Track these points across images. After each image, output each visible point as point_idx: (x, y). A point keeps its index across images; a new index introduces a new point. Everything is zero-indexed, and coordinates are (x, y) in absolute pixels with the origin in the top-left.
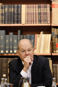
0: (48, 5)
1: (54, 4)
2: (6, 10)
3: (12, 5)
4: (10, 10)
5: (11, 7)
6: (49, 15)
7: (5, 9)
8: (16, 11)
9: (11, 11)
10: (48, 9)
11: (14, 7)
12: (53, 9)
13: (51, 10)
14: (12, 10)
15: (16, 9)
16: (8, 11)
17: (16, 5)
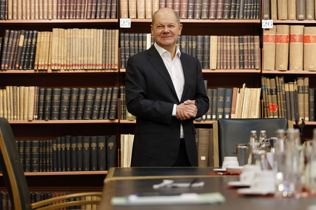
0: (257, 37)
1: (268, 36)
2: (183, 45)
3: (194, 37)
4: (190, 45)
5: (192, 41)
6: (257, 55)
7: (181, 43)
8: (199, 47)
9: (192, 46)
10: (257, 44)
11: (197, 40)
12: (264, 43)
13: (261, 46)
14: (194, 44)
15: (199, 44)
16: (186, 46)
17: (200, 37)
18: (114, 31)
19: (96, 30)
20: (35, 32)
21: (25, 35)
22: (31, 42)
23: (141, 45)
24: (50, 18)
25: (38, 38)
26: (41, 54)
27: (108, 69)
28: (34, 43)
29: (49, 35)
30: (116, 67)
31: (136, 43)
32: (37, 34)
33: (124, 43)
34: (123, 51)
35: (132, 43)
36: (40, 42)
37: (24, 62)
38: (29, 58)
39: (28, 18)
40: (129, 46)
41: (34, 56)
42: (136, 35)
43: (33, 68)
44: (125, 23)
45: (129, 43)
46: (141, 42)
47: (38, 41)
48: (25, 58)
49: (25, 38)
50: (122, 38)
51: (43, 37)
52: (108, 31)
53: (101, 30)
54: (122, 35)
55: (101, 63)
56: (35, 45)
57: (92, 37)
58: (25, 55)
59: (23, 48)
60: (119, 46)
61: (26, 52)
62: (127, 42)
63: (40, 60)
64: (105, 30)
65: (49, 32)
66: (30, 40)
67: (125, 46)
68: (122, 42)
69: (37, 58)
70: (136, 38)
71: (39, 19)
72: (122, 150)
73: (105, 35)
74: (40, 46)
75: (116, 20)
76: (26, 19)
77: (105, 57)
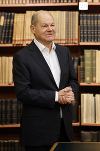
18: (74, 12)
19: (60, 12)
20: (13, 14)
21: (5, 16)
22: (10, 22)
23: (96, 23)
24: (24, 2)
25: (15, 19)
26: (17, 32)
27: (70, 43)
28: (12, 23)
29: (23, 17)
30: (77, 42)
31: (92, 21)
32: (14, 15)
33: (83, 22)
34: (82, 28)
35: (89, 22)
36: (17, 22)
37: (5, 37)
38: (8, 35)
39: (7, 3)
40: (87, 24)
41: (12, 33)
42: (92, 15)
43: (11, 43)
44: (83, 6)
45: (87, 22)
46: (96, 21)
47: (15, 21)
48: (5, 35)
49: (5, 19)
50: (81, 18)
51: (18, 18)
52: (69, 12)
53: (64, 12)
54: (81, 15)
55: (64, 38)
56: (13, 24)
57: (57, 17)
58: (5, 32)
59: (3, 26)
60: (79, 24)
61: (6, 30)
62: (85, 21)
63: (17, 36)
64: (67, 12)
65: (23, 14)
66: (9, 20)
67: (83, 24)
68: (81, 21)
69: (14, 35)
70: (92, 18)
71: (16, 3)
72: (82, 106)
73: (67, 16)
74: (17, 25)
75: (76, 4)
76: (6, 3)
77: (67, 33)
